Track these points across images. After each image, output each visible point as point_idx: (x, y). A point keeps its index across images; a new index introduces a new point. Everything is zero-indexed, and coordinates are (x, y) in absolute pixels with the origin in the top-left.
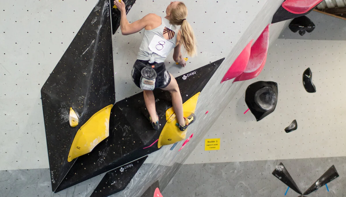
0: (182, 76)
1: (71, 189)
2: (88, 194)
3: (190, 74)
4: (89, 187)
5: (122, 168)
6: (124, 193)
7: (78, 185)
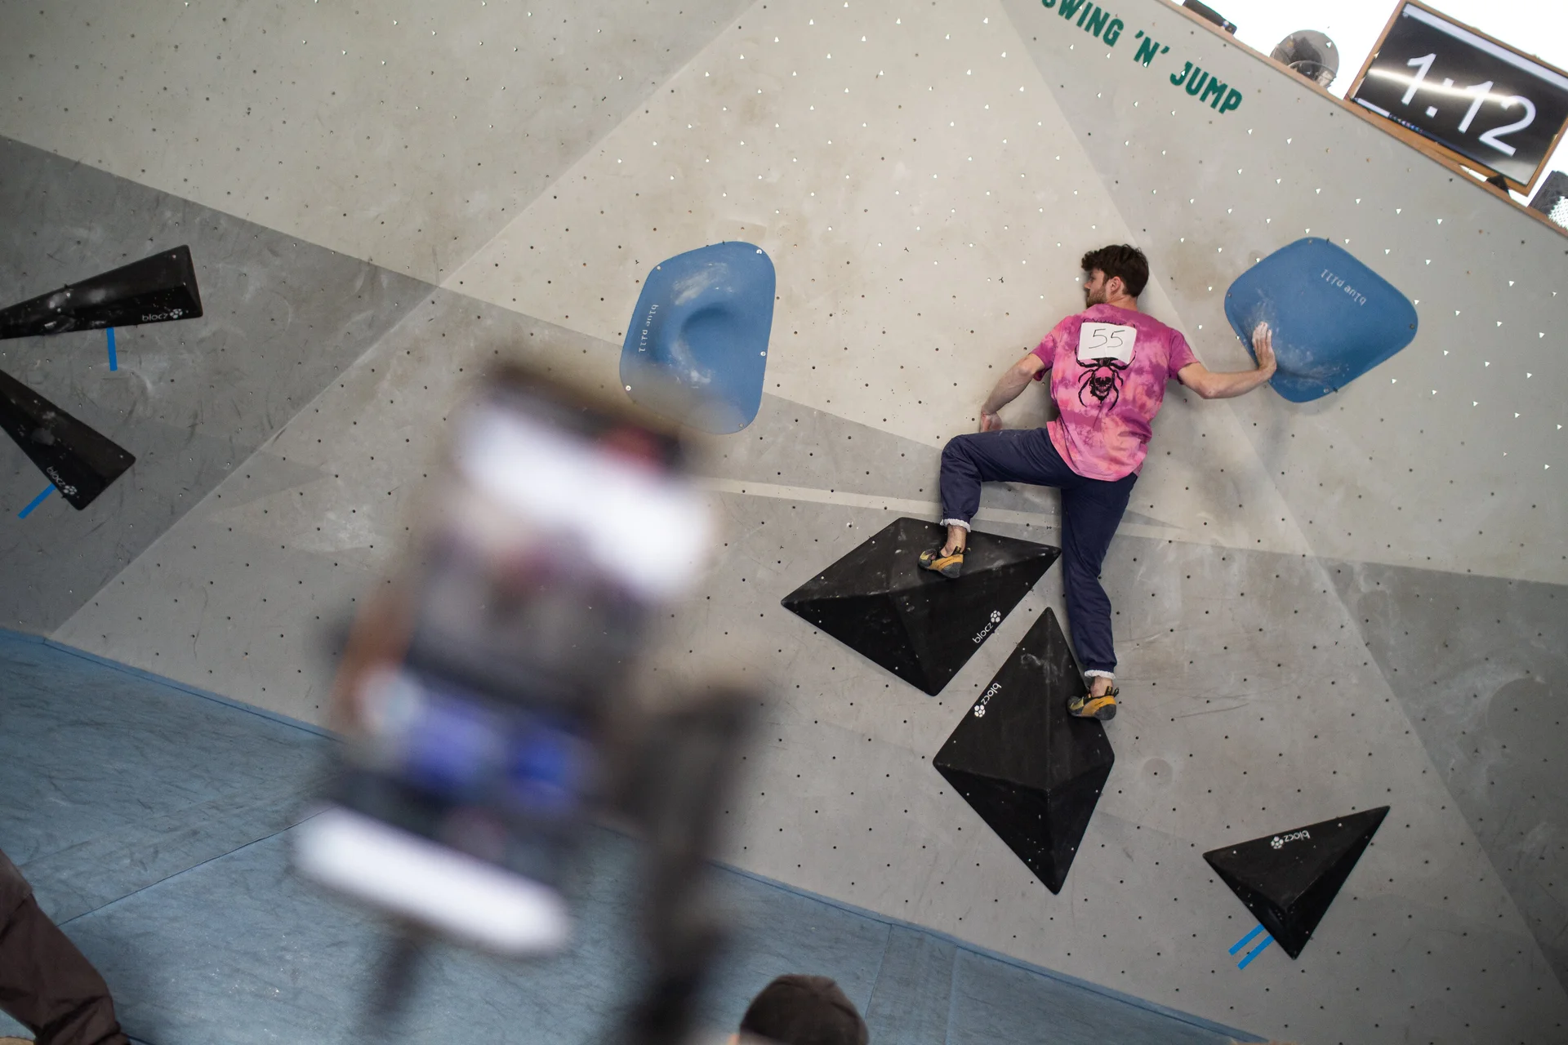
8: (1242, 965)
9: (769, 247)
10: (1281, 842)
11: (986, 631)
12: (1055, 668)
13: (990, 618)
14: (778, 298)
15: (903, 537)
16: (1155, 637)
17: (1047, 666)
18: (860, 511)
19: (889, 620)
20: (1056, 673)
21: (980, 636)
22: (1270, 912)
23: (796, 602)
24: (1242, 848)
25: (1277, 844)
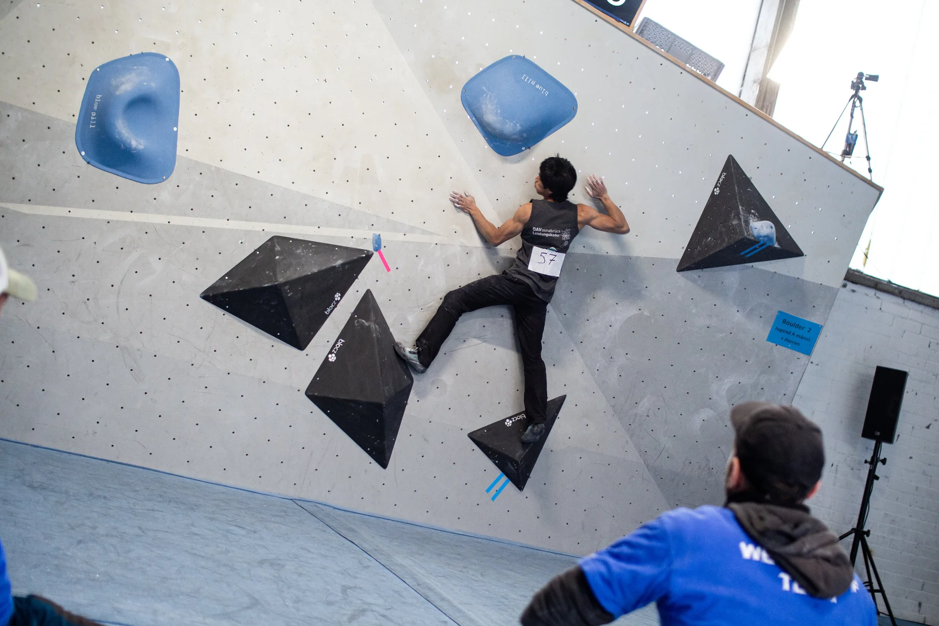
8: (493, 499)
9: (172, 56)
10: (511, 422)
11: (332, 306)
12: (377, 326)
13: (335, 298)
14: (182, 91)
15: (278, 248)
16: (432, 303)
17: (373, 326)
18: (247, 232)
19: (276, 303)
20: (378, 330)
21: (329, 310)
22: (510, 464)
23: (211, 295)
24: (488, 428)
25: (509, 423)
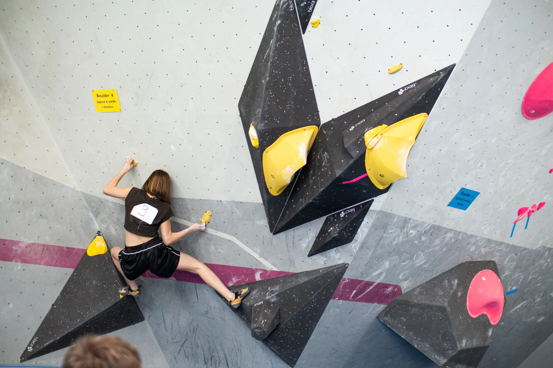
0: (399, 90)
1: (290, 232)
2: (310, 241)
3: (408, 88)
4: (310, 233)
5: (343, 212)
6: (352, 247)
7: (297, 229)
